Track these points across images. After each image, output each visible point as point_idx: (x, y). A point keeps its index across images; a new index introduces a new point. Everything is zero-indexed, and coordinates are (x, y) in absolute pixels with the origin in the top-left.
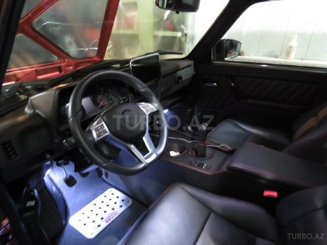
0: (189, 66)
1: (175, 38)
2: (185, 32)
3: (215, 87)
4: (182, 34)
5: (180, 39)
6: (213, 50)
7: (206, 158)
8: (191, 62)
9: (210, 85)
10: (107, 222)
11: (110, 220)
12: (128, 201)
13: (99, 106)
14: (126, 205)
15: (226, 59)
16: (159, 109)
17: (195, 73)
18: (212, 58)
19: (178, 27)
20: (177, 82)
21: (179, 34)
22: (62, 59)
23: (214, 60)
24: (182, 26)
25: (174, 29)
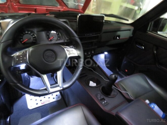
0: (129, 30)
1: (132, 10)
2: (141, 7)
3: (142, 49)
4: (138, 8)
5: (136, 11)
6: (151, 24)
7: (109, 96)
8: (132, 28)
9: (139, 47)
10: (42, 104)
11: (44, 103)
12: (59, 97)
13: (49, 40)
14: (57, 98)
15: (159, 33)
16: (79, 55)
17: (132, 36)
18: (148, 30)
19: (138, 4)
20: (115, 38)
21: (136, 8)
22: (62, 7)
23: (149, 31)
24: (141, 3)
25: (135, 4)
